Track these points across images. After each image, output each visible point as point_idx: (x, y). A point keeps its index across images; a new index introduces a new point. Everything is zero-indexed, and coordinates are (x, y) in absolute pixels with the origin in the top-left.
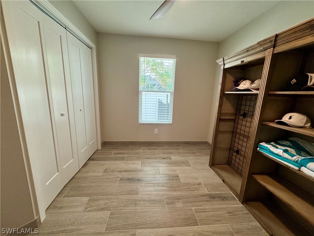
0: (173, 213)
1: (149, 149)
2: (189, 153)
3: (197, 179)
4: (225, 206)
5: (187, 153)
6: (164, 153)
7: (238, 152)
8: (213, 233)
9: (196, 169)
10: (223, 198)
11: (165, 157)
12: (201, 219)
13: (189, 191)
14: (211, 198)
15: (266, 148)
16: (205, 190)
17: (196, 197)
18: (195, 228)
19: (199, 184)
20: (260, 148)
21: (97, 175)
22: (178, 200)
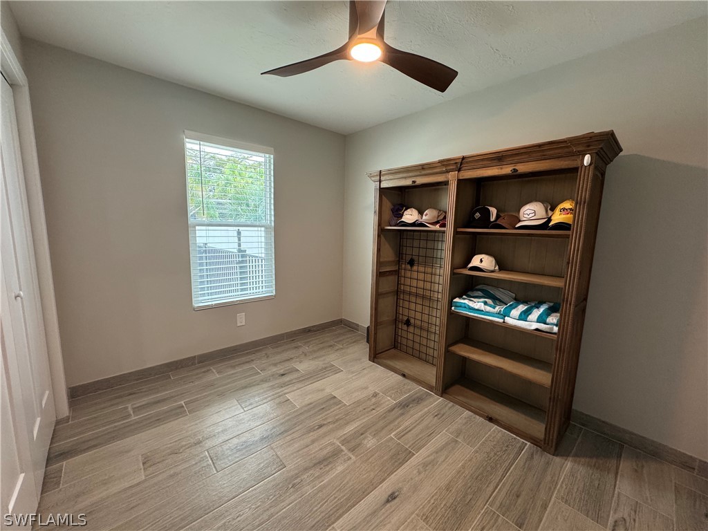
0: (370, 460)
1: (233, 367)
2: (323, 348)
3: (366, 388)
4: (426, 409)
5: (319, 350)
6: (275, 365)
7: (408, 323)
8: (437, 453)
9: (353, 372)
10: (418, 400)
11: (282, 371)
12: (412, 444)
13: (368, 412)
14: (404, 407)
15: (463, 305)
16: (389, 400)
17: (385, 417)
18: (414, 461)
19: (375, 395)
20: (456, 306)
21: (127, 485)
22: (363, 436)
